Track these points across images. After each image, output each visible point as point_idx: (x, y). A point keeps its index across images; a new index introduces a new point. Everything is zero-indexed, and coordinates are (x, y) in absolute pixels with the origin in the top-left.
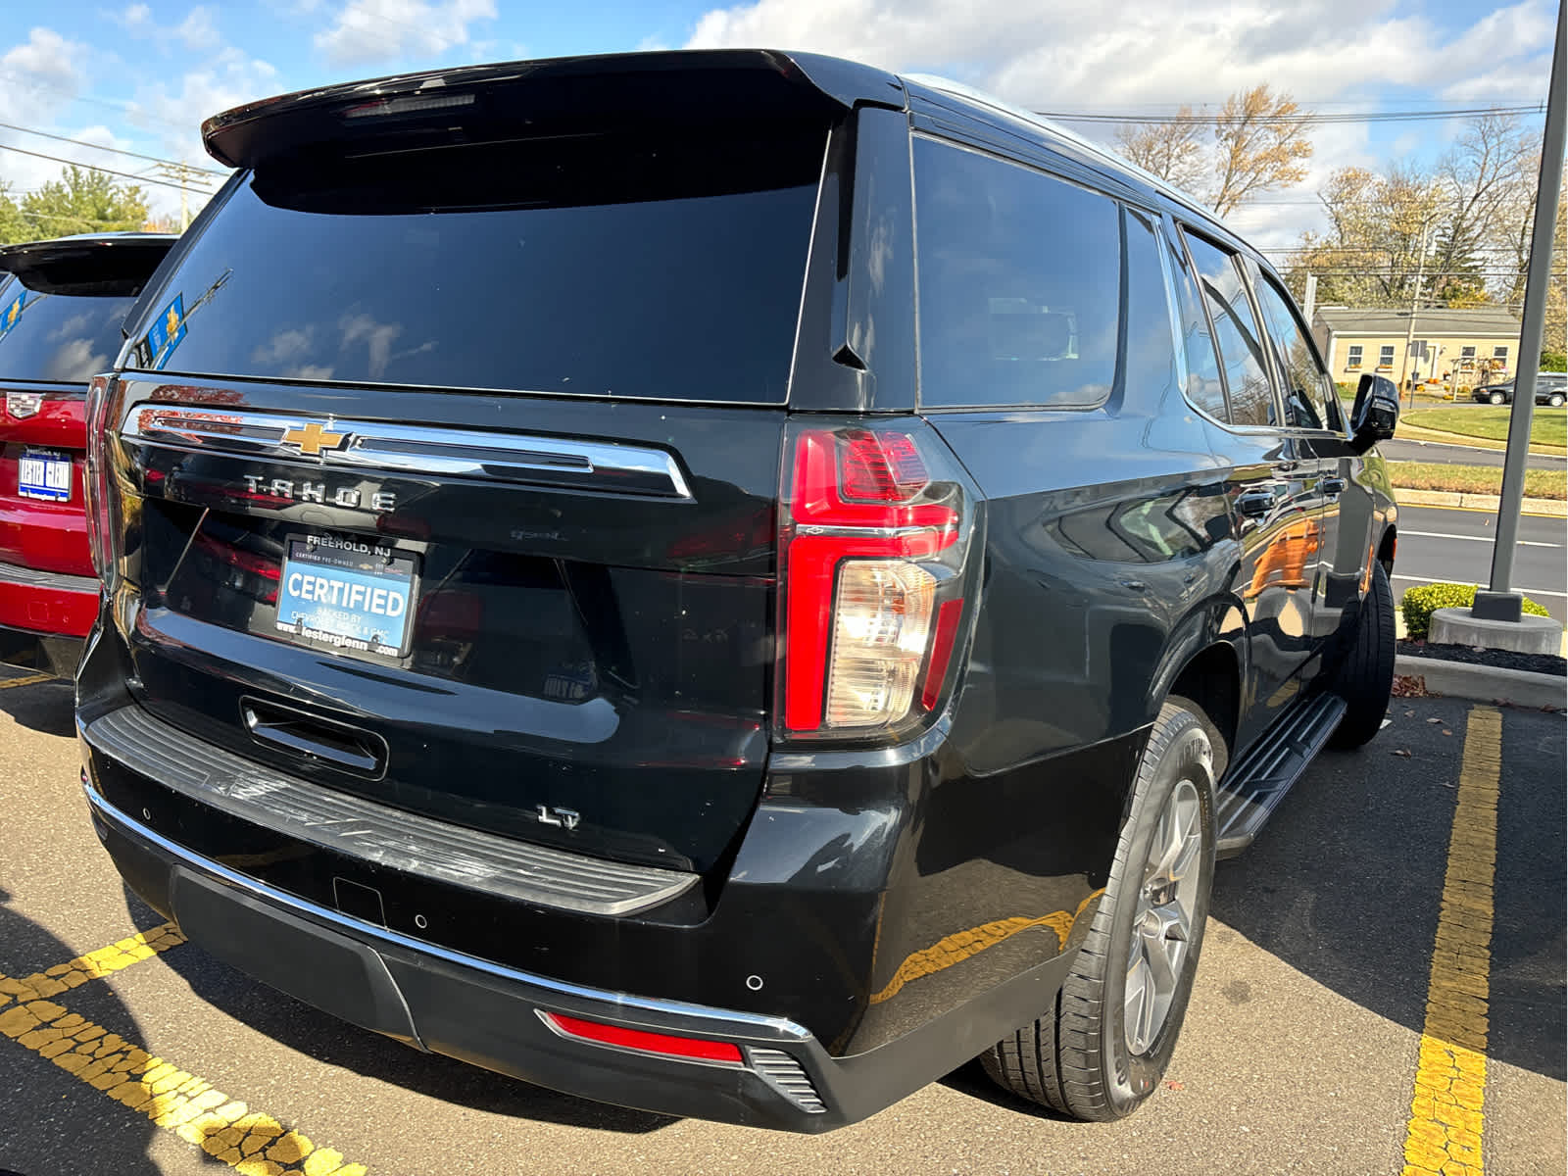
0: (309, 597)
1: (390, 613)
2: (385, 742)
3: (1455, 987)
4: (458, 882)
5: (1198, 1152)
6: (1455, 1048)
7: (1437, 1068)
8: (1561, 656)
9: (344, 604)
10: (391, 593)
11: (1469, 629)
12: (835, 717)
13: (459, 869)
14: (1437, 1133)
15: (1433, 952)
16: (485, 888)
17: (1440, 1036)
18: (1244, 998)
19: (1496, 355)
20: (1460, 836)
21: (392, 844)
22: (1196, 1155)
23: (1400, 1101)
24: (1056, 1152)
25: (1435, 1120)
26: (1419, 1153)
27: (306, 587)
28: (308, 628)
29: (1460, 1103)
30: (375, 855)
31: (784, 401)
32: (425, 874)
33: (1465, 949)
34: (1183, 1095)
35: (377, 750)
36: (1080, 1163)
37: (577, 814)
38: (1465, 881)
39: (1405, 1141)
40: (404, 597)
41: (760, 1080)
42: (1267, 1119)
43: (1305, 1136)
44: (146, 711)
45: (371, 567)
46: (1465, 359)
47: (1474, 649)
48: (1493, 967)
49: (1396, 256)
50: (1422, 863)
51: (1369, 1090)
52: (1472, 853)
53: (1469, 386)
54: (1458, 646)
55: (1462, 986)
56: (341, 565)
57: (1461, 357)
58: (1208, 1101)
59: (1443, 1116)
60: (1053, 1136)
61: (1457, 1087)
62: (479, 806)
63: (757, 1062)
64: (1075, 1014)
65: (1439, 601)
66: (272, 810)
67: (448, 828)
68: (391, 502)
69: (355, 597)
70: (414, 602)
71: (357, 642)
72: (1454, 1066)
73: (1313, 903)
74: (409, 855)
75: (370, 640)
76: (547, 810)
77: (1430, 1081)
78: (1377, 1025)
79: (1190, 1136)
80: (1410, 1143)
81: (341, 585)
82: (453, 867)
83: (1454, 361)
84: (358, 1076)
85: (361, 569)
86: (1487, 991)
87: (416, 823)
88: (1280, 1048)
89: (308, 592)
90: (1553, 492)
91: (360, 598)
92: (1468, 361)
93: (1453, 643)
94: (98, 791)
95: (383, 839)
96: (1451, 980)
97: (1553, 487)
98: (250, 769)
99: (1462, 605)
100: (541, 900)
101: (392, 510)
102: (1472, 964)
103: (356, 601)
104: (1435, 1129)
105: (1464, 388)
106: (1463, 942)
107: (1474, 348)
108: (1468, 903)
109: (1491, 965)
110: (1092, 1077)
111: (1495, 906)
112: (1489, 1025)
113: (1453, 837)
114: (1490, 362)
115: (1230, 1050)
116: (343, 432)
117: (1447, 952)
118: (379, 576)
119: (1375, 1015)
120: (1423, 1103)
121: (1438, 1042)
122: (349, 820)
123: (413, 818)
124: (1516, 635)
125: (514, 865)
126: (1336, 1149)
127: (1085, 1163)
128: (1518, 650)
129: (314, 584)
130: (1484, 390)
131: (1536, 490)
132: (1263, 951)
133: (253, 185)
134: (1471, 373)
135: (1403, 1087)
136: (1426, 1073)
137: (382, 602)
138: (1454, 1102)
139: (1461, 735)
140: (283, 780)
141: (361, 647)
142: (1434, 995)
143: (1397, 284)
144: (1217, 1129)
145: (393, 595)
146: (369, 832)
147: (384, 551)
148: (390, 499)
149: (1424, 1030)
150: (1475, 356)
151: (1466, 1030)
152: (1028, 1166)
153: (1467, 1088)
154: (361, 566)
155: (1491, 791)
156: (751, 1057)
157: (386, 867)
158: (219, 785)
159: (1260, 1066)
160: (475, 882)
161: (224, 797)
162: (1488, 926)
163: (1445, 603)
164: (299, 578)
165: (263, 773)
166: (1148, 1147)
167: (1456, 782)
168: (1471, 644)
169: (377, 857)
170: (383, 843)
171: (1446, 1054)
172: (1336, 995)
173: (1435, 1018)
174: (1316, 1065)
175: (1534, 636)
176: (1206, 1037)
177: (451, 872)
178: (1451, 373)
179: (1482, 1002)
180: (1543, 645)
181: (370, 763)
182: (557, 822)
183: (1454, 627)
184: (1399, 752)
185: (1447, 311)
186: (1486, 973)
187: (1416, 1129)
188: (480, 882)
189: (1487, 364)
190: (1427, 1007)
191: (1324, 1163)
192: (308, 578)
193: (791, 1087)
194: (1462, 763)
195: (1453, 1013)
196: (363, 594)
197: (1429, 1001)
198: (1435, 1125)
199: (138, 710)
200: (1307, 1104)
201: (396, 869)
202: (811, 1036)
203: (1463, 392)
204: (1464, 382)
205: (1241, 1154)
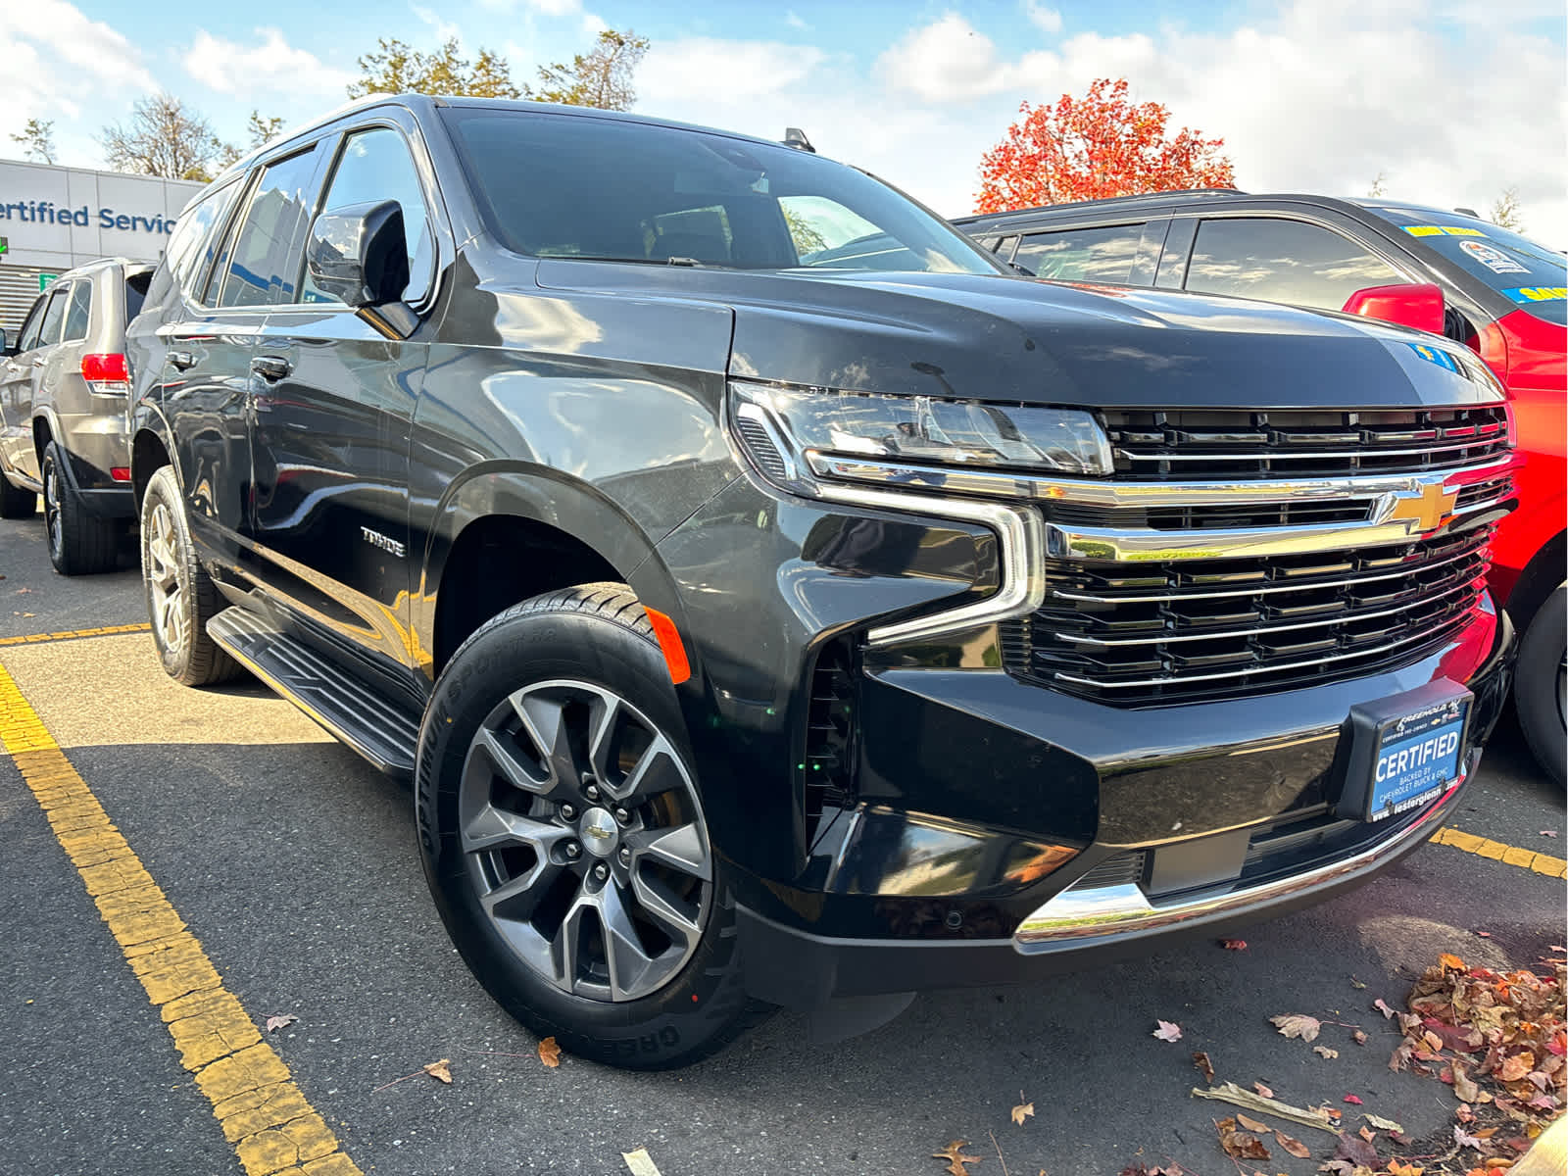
167: (280, 1041)
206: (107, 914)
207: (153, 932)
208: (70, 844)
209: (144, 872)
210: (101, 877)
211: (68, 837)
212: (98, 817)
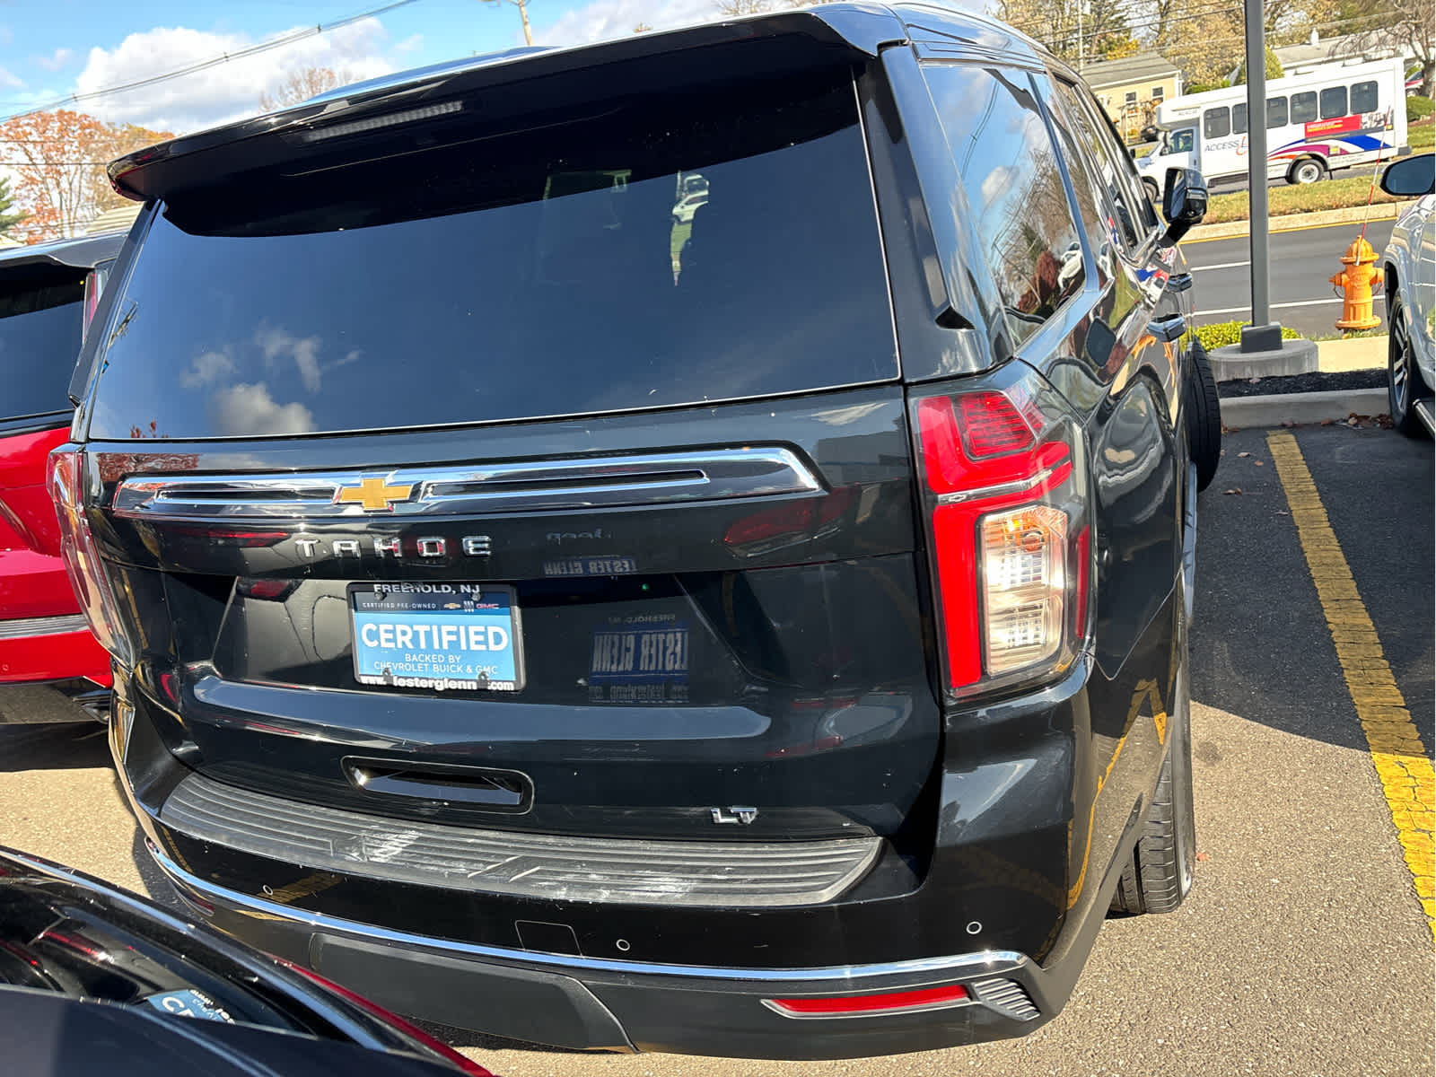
0: (392, 645)
1: (492, 647)
2: (527, 776)
3: (1376, 702)
4: (659, 903)
5: (1248, 914)
6: (1405, 759)
7: (1396, 781)
8: (1320, 371)
9: (436, 646)
10: (489, 628)
11: (1243, 364)
12: (996, 666)
13: (654, 889)
14: (1425, 842)
15: (1343, 672)
16: (689, 902)
17: (1385, 751)
18: (1217, 758)
19: (1154, 95)
20: (1314, 558)
21: (569, 877)
22: (1248, 917)
23: (1382, 819)
24: (1136, 949)
25: (1419, 830)
26: (1419, 864)
27: (383, 636)
28: (399, 677)
29: (1429, 809)
30: (558, 893)
31: (897, 375)
32: (620, 901)
33: (1367, 664)
34: (1211, 863)
35: (518, 784)
36: (1160, 953)
37: (755, 809)
38: (1338, 600)
39: (1404, 856)
40: (506, 631)
41: (987, 1008)
42: (1287, 867)
43: (1324, 874)
44: (208, 777)
45: (459, 606)
46: (1129, 104)
47: (1251, 381)
48: (1397, 675)
49: (1055, 21)
50: (1296, 591)
51: (1354, 816)
52: (1330, 572)
53: (1137, 129)
54: (1236, 381)
55: (1381, 699)
56: (422, 609)
57: (1126, 103)
58: (1234, 863)
59: (1422, 824)
60: (1126, 933)
61: (1420, 794)
62: (628, 812)
63: (981, 993)
64: (1152, 837)
65: (1207, 342)
66: (424, 868)
67: (612, 844)
68: (486, 545)
69: (446, 638)
70: (520, 633)
71: (464, 683)
72: (1409, 776)
73: (1228, 652)
74: (594, 886)
75: (477, 678)
76: (721, 810)
77: (1397, 795)
78: (1332, 753)
79: (1236, 901)
80: (1409, 857)
81: (427, 628)
82: (647, 888)
83: (1122, 108)
84: (491, 1052)
85: (448, 609)
86: (1402, 698)
87: (577, 846)
88: (1266, 796)
89: (388, 640)
90: (1239, 215)
91: (453, 638)
92: (1132, 106)
93: (1231, 379)
94: (183, 868)
95: (558, 873)
96: (1370, 695)
97: (1238, 210)
98: (370, 824)
99: (1228, 342)
100: (753, 902)
101: (489, 553)
102: (1379, 676)
103: (449, 642)
104: (1421, 838)
105: (1132, 131)
106: (1361, 657)
107: (1135, 93)
108: (1350, 621)
109: (1393, 672)
110: (1170, 883)
111: (1372, 617)
112: (1418, 729)
113: (1308, 560)
114: (1150, 103)
115: (1228, 810)
116: (412, 482)
117: (1354, 670)
118: (471, 613)
119: (1326, 744)
120: (1401, 816)
121: (1386, 756)
122: (508, 860)
123: (571, 841)
124: (1282, 361)
125: (705, 871)
126: (1354, 879)
127: (1164, 952)
128: (1287, 374)
129: (393, 632)
130: (1151, 129)
131: (1225, 215)
132: (1211, 709)
133: (165, 215)
134: (1136, 116)
135: (1378, 806)
136: (1391, 788)
137: (481, 638)
138: (1424, 809)
139: (1271, 463)
140: (411, 829)
141: (469, 688)
142: (1363, 713)
143: (1061, 46)
144: (1253, 888)
145: (491, 630)
146: (538, 868)
147: (472, 588)
148: (484, 542)
149: (1370, 748)
150: (1137, 100)
151: (1403, 739)
152: (1119, 968)
153: (1429, 793)
154: (446, 606)
155: (1318, 509)
156: (976, 990)
157: (575, 903)
158: (350, 851)
159: (1259, 818)
160: (677, 900)
161: (361, 863)
162: (1373, 637)
163: (1212, 344)
164: (374, 628)
165: (385, 826)
166: (1207, 921)
168: (1247, 377)
169: (561, 894)
170: (561, 878)
171: (1397, 766)
172: (1286, 734)
173: (1374, 735)
174: (1303, 805)
175: (1297, 359)
176: (1203, 803)
177: (648, 894)
178: (1120, 119)
179: (1402, 710)
180: (1306, 365)
181: (516, 798)
182: (734, 820)
183: (1230, 365)
184: (1231, 491)
185: (1107, 63)
186: (1393, 682)
187: (1406, 842)
188: (682, 898)
189: (1148, 105)
190: (1363, 726)
191: (1351, 894)
192: (382, 627)
193: (1011, 1003)
194: (1283, 490)
195: (1385, 726)
196: (457, 633)
197: (1361, 720)
198: (1419, 834)
199: (198, 778)
200: (1312, 843)
201: (587, 903)
202: (1025, 958)
203: (1132, 134)
204: (1132, 126)
205: (1283, 905)
206: (1347, 568)
207: (1323, 554)
208: (1364, 620)
209: (1318, 587)
210: (1346, 590)
211: (1367, 627)
212: (1341, 640)
